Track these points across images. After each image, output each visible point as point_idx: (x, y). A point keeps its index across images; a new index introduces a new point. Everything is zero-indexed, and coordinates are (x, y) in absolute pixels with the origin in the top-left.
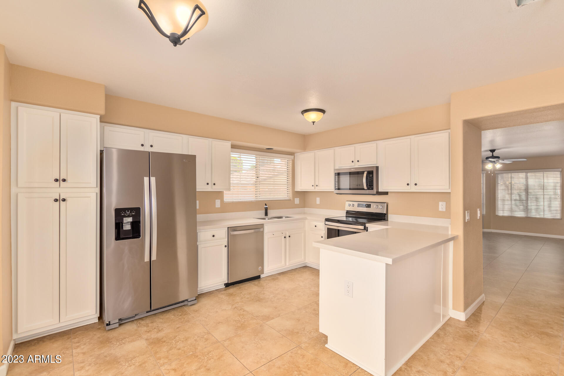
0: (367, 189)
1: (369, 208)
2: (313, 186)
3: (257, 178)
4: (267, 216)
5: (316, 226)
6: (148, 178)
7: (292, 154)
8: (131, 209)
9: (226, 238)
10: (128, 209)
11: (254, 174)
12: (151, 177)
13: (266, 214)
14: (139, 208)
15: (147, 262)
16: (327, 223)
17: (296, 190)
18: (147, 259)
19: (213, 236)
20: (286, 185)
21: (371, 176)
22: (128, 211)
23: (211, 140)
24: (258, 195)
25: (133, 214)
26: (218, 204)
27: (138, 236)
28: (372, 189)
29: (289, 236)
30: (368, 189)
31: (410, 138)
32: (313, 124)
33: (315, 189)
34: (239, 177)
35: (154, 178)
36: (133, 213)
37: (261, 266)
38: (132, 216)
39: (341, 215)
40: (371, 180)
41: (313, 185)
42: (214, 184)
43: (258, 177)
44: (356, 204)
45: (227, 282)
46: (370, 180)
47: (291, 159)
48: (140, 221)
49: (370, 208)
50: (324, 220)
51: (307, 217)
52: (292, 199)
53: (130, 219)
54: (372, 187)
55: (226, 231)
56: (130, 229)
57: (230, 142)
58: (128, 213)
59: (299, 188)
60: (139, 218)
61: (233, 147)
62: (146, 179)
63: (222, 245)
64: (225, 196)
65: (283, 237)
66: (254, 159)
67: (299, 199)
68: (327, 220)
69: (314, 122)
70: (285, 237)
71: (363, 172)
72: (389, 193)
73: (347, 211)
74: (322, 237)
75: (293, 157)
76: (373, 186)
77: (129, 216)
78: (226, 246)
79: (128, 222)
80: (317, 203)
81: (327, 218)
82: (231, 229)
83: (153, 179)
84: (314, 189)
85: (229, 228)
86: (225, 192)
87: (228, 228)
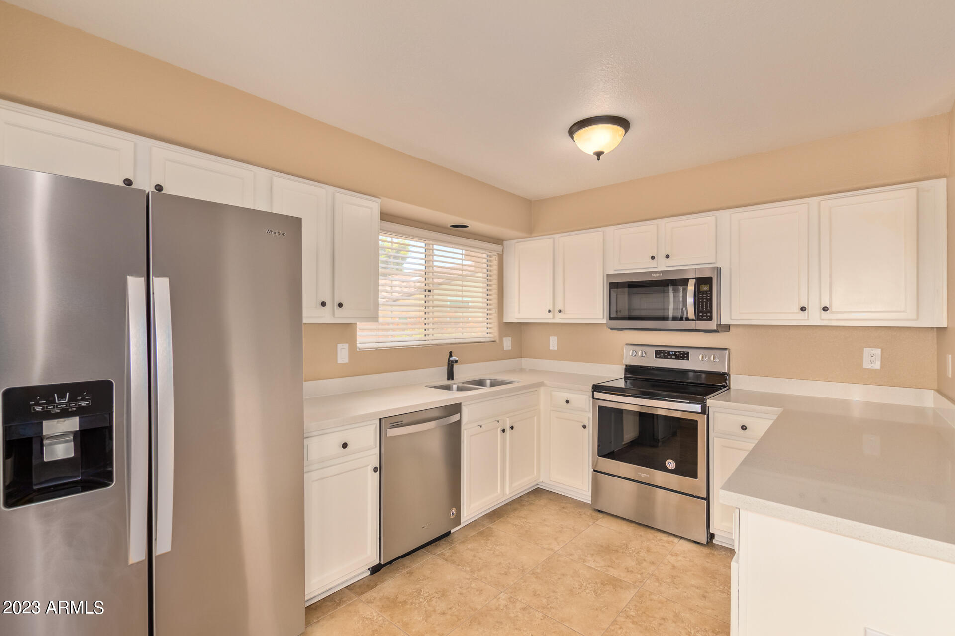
0: (694, 318)
1: (683, 359)
2: (549, 311)
3: (427, 293)
4: (453, 379)
5: (567, 402)
6: (142, 281)
7: (498, 241)
8: (75, 390)
9: (376, 447)
10: (61, 389)
11: (421, 282)
12: (154, 275)
13: (451, 375)
14: (107, 385)
15: (138, 563)
16: (598, 395)
17: (505, 321)
18: (137, 554)
19: (345, 445)
20: (486, 310)
21: (706, 288)
22: (61, 397)
23: (331, 189)
24: (431, 331)
25: (84, 404)
26: (343, 354)
27: (102, 480)
28: (710, 319)
29: (512, 428)
30: (698, 318)
31: (808, 203)
32: (599, 160)
33: (554, 318)
34: (389, 288)
35: (166, 281)
36: (83, 400)
37: (455, 508)
38: (79, 412)
39: (615, 374)
40: (707, 299)
41: (551, 309)
42: (340, 305)
43: (429, 291)
44: (652, 351)
45: (377, 563)
46: (703, 299)
47: (496, 254)
48: (111, 428)
49: (688, 359)
50: (590, 389)
51: (545, 382)
52: (497, 339)
53: (72, 424)
54: (709, 314)
55: (376, 427)
56: (72, 455)
57: (379, 201)
58: (62, 402)
59: (513, 316)
60: (107, 416)
61: (386, 216)
62: (135, 285)
63: (368, 465)
64: (359, 333)
65: (499, 430)
66: (422, 248)
67: (510, 338)
68: (597, 388)
69: (599, 154)
70: (504, 431)
71: (685, 282)
72: (731, 328)
73: (626, 365)
74: (584, 427)
75: (498, 248)
76: (711, 312)
77: (65, 414)
78: (375, 469)
79: (65, 434)
80: (551, 348)
81: (596, 383)
82: (387, 423)
83: (161, 286)
84: (551, 318)
85: (383, 421)
86: (359, 326)
87: (380, 419)
